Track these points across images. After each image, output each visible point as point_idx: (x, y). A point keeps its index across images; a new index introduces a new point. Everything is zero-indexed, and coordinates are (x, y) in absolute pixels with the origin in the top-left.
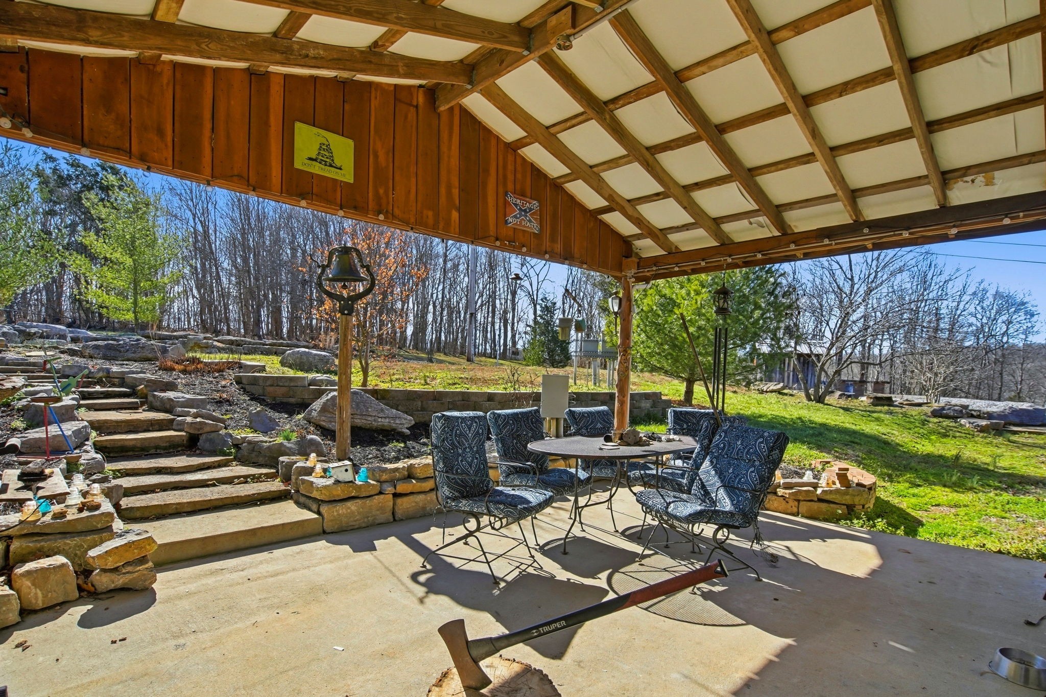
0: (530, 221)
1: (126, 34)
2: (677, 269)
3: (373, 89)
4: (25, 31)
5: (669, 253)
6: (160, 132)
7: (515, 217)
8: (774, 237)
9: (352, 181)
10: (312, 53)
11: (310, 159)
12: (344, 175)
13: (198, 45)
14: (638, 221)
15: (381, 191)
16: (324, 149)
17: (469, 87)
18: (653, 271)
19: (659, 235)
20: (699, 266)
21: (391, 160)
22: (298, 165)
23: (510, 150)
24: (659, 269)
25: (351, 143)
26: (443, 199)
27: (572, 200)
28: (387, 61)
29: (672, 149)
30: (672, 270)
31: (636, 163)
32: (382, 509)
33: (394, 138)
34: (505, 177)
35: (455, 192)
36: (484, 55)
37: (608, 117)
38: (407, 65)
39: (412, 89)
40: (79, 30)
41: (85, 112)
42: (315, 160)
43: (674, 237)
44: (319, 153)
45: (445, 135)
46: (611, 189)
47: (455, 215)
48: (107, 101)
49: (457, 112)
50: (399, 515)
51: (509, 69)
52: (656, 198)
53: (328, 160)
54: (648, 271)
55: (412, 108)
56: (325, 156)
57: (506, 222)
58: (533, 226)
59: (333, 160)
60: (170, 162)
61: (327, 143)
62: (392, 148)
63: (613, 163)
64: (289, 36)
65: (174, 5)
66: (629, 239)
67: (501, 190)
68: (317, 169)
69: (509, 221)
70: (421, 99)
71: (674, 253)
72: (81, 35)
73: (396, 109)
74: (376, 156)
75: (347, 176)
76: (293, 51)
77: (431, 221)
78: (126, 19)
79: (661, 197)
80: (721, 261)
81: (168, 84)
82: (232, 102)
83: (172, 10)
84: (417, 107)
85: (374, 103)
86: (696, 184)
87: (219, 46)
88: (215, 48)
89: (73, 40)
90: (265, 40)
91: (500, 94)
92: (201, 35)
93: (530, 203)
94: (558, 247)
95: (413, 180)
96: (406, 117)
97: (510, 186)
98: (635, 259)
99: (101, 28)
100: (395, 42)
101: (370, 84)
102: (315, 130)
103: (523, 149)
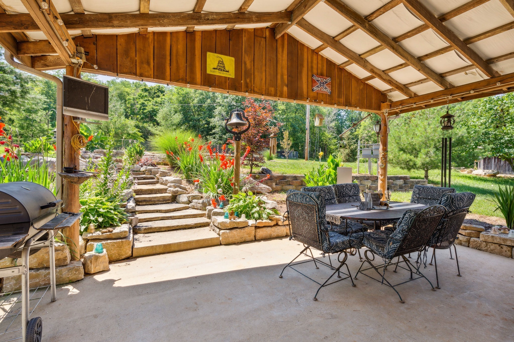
0: (326, 88)
1: (128, 21)
2: (415, 106)
3: (243, 32)
4: (89, 26)
5: (410, 98)
6: (148, 64)
7: (318, 87)
8: (485, 80)
9: (234, 77)
10: (210, 17)
11: (214, 69)
12: (230, 75)
13: (159, 21)
14: (390, 81)
15: (248, 80)
16: (220, 63)
17: (290, 23)
18: (400, 108)
19: (404, 88)
20: (429, 103)
21: (253, 65)
22: (208, 72)
23: (314, 53)
24: (403, 107)
25: (233, 59)
26: (279, 81)
27: (350, 75)
28: (247, 16)
29: (409, 37)
30: (412, 107)
31: (387, 49)
32: (249, 234)
33: (254, 54)
34: (312, 67)
35: (285, 77)
36: (297, 5)
37: (367, 25)
38: (257, 17)
39: (263, 30)
40: (110, 22)
41: (118, 58)
42: (217, 69)
43: (413, 89)
44: (218, 65)
45: (280, 50)
46: (372, 66)
47: (285, 89)
48: (126, 53)
49: (286, 37)
50: (257, 238)
51: (309, 9)
52: (401, 67)
53: (222, 68)
54: (397, 109)
55: (263, 39)
56: (221, 66)
57: (313, 90)
58: (327, 90)
59: (225, 68)
60: (152, 76)
61: (221, 60)
62: (253, 60)
63: (373, 51)
64: (199, 11)
65: (146, 4)
66: (385, 92)
67: (310, 74)
68: (217, 73)
69: (314, 89)
70: (268, 33)
71: (414, 97)
72: (111, 24)
73: (255, 40)
74: (245, 64)
75: (231, 75)
76: (202, 18)
77: (273, 93)
78: (128, 14)
79: (404, 66)
80: (445, 98)
81: (151, 42)
82: (179, 47)
83: (146, 7)
84: (265, 38)
85: (244, 39)
86: (427, 55)
87: (168, 21)
88: (166, 22)
89: (107, 26)
90: (189, 15)
91: (307, 24)
92: (160, 17)
93: (326, 79)
94: (342, 100)
95: (264, 74)
96: (260, 44)
97: (315, 71)
98: (388, 103)
99: (118, 20)
100: (250, 6)
101: (242, 30)
102: (216, 55)
103: (321, 52)
